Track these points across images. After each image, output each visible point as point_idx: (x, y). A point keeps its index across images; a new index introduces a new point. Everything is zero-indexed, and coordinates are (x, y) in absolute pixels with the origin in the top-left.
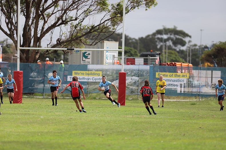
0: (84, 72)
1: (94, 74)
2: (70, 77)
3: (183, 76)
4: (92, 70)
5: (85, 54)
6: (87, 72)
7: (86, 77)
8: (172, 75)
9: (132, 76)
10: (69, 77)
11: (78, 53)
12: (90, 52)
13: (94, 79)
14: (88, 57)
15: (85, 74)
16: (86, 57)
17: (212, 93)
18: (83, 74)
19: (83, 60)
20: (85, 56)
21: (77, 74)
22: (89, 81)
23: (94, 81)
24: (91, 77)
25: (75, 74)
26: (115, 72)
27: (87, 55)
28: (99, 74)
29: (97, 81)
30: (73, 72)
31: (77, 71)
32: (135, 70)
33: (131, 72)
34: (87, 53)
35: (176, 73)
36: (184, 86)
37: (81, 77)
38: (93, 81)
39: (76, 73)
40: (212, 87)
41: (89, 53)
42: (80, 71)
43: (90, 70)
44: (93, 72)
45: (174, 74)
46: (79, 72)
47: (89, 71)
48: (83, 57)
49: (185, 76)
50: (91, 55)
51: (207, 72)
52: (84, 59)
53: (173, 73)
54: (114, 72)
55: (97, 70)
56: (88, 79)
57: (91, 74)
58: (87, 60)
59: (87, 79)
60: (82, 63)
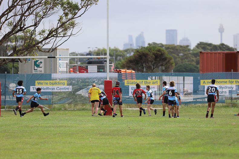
0: (48, 82)
1: (59, 84)
2: (33, 88)
3: (154, 83)
4: (56, 80)
5: (37, 63)
6: (51, 81)
7: (51, 87)
8: (142, 82)
9: (100, 85)
10: (31, 87)
11: (29, 61)
12: (43, 61)
13: (59, 89)
14: (40, 66)
15: (49, 83)
16: (38, 66)
17: (184, 100)
18: (47, 84)
19: (34, 70)
20: (37, 64)
21: (40, 84)
22: (54, 91)
23: (60, 91)
24: (55, 87)
25: (38, 84)
26: (81, 81)
27: (38, 63)
28: (64, 83)
29: (62, 91)
30: (36, 82)
31: (40, 81)
32: (102, 78)
33: (99, 80)
34: (39, 62)
35: (145, 80)
36: (155, 93)
37: (45, 87)
38: (58, 91)
39: (39, 82)
40: (184, 94)
41: (41, 62)
42: (44, 81)
43: (55, 80)
44: (57, 81)
45: (144, 81)
46: (42, 81)
47: (53, 80)
48: (35, 66)
49: (156, 83)
50: (43, 63)
51: (179, 78)
52: (36, 68)
53: (142, 80)
54: (79, 81)
55: (62, 79)
56: (53, 89)
57: (56, 83)
58: (39, 69)
59: (51, 89)
60: (34, 72)
